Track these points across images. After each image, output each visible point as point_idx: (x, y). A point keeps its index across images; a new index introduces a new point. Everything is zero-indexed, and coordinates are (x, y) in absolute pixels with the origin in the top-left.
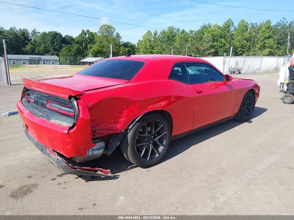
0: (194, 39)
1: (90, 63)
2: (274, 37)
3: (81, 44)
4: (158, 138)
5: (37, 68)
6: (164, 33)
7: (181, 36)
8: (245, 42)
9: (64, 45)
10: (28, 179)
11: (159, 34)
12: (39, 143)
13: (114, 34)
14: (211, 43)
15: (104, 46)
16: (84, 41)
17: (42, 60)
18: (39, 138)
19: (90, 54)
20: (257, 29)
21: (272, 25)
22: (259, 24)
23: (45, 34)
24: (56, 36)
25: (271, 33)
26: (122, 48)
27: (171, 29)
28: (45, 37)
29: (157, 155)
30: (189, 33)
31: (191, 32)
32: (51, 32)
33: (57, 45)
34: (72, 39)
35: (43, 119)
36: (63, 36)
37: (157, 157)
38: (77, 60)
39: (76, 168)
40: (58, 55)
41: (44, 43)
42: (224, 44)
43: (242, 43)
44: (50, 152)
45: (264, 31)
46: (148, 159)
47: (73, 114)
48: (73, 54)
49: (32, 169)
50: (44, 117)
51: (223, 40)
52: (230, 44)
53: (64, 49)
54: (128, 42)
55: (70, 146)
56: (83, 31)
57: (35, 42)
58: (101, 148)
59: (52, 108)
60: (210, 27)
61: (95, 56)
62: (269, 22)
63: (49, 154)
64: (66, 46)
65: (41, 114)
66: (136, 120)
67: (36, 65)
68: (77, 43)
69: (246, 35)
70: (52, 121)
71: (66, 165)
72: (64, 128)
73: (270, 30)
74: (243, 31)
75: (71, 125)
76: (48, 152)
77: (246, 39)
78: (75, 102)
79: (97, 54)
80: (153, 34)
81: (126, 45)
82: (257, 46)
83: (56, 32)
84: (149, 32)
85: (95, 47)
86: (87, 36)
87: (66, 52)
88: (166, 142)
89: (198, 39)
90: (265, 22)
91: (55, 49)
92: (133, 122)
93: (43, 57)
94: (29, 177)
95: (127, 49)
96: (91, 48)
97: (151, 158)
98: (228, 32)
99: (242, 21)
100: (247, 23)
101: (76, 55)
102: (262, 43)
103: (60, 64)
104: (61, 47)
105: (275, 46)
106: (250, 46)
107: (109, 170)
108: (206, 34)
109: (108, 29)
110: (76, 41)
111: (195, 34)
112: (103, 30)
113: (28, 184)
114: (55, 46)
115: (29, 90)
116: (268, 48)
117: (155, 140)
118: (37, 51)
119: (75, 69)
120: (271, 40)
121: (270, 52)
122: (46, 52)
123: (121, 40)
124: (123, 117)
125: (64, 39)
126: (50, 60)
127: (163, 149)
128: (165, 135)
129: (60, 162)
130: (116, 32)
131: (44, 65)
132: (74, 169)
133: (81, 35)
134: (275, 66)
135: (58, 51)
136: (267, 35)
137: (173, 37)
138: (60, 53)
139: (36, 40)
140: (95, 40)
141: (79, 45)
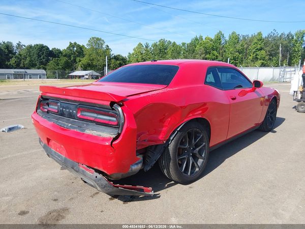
0: (187, 51)
1: (80, 77)
2: (266, 49)
3: (69, 56)
4: (198, 149)
5: (24, 83)
6: (155, 45)
7: (173, 48)
8: (237, 53)
9: (51, 58)
10: (55, 202)
11: (150, 47)
12: (68, 159)
13: (104, 46)
14: (204, 55)
15: (93, 60)
16: (72, 54)
17: (27, 75)
18: (70, 154)
19: (79, 68)
20: (249, 41)
21: (264, 36)
22: (250, 36)
23: (31, 47)
24: (42, 49)
25: (262, 44)
26: (113, 61)
27: (163, 42)
28: (31, 50)
29: (197, 169)
30: (181, 45)
31: (184, 44)
32: (37, 45)
33: (44, 58)
34: (60, 52)
35: (75, 130)
36: (51, 49)
37: (197, 172)
38: (66, 74)
39: (118, 187)
40: (45, 69)
41: (30, 56)
42: (217, 56)
43: (234, 55)
44: (84, 169)
45: (256, 43)
46: (189, 174)
47: (116, 123)
48: (61, 67)
49: (55, 191)
50: (75, 128)
51: (215, 52)
52: (222, 56)
53: (52, 62)
54: (119, 55)
55: (113, 160)
56: (71, 43)
57: (20, 55)
58: (139, 163)
59: (85, 117)
60: (202, 39)
61: (85, 69)
62: (260, 34)
63: (83, 171)
64: (54, 59)
65: (70, 125)
66: (178, 130)
67: (23, 80)
68: (65, 56)
69: (239, 47)
70: (88, 132)
71: (107, 183)
72: (104, 140)
73: (262, 42)
74: (235, 43)
75: (114, 136)
76: (81, 168)
77: (238, 51)
78: (120, 109)
79: (86, 68)
80: (144, 47)
81: (117, 58)
82: (250, 57)
83: (43, 45)
84: (140, 44)
85: (85, 60)
86: (75, 49)
87: (53, 66)
88: (205, 154)
89: (191, 52)
90: (256, 34)
91: (42, 63)
92: (174, 132)
93: (29, 71)
94: (55, 200)
95: (118, 62)
96: (80, 61)
97: (192, 173)
98: (220, 44)
99: (233, 33)
100: (239, 35)
101: (64, 68)
102: (254, 55)
103: (47, 78)
104: (48, 61)
105: (267, 58)
106: (242, 58)
107: (151, 188)
108: (198, 46)
109: (97, 41)
110: (64, 54)
111: (188, 47)
112: (92, 43)
113: (56, 208)
114: (41, 59)
115: (48, 99)
116: (260, 59)
117: (195, 152)
118: (22, 65)
119: (65, 83)
120: (263, 52)
121: (262, 64)
122: (32, 65)
123: (112, 53)
124: (166, 126)
125: (51, 52)
126: (37, 75)
127: (203, 162)
128: (204, 146)
129: (100, 179)
130: (106, 44)
131: (30, 79)
132: (116, 188)
133: (68, 48)
134: (272, 76)
135: (45, 64)
136: (259, 47)
137: (165, 49)
138: (48, 67)
139: (21, 53)
140: (85, 53)
141: (67, 59)
